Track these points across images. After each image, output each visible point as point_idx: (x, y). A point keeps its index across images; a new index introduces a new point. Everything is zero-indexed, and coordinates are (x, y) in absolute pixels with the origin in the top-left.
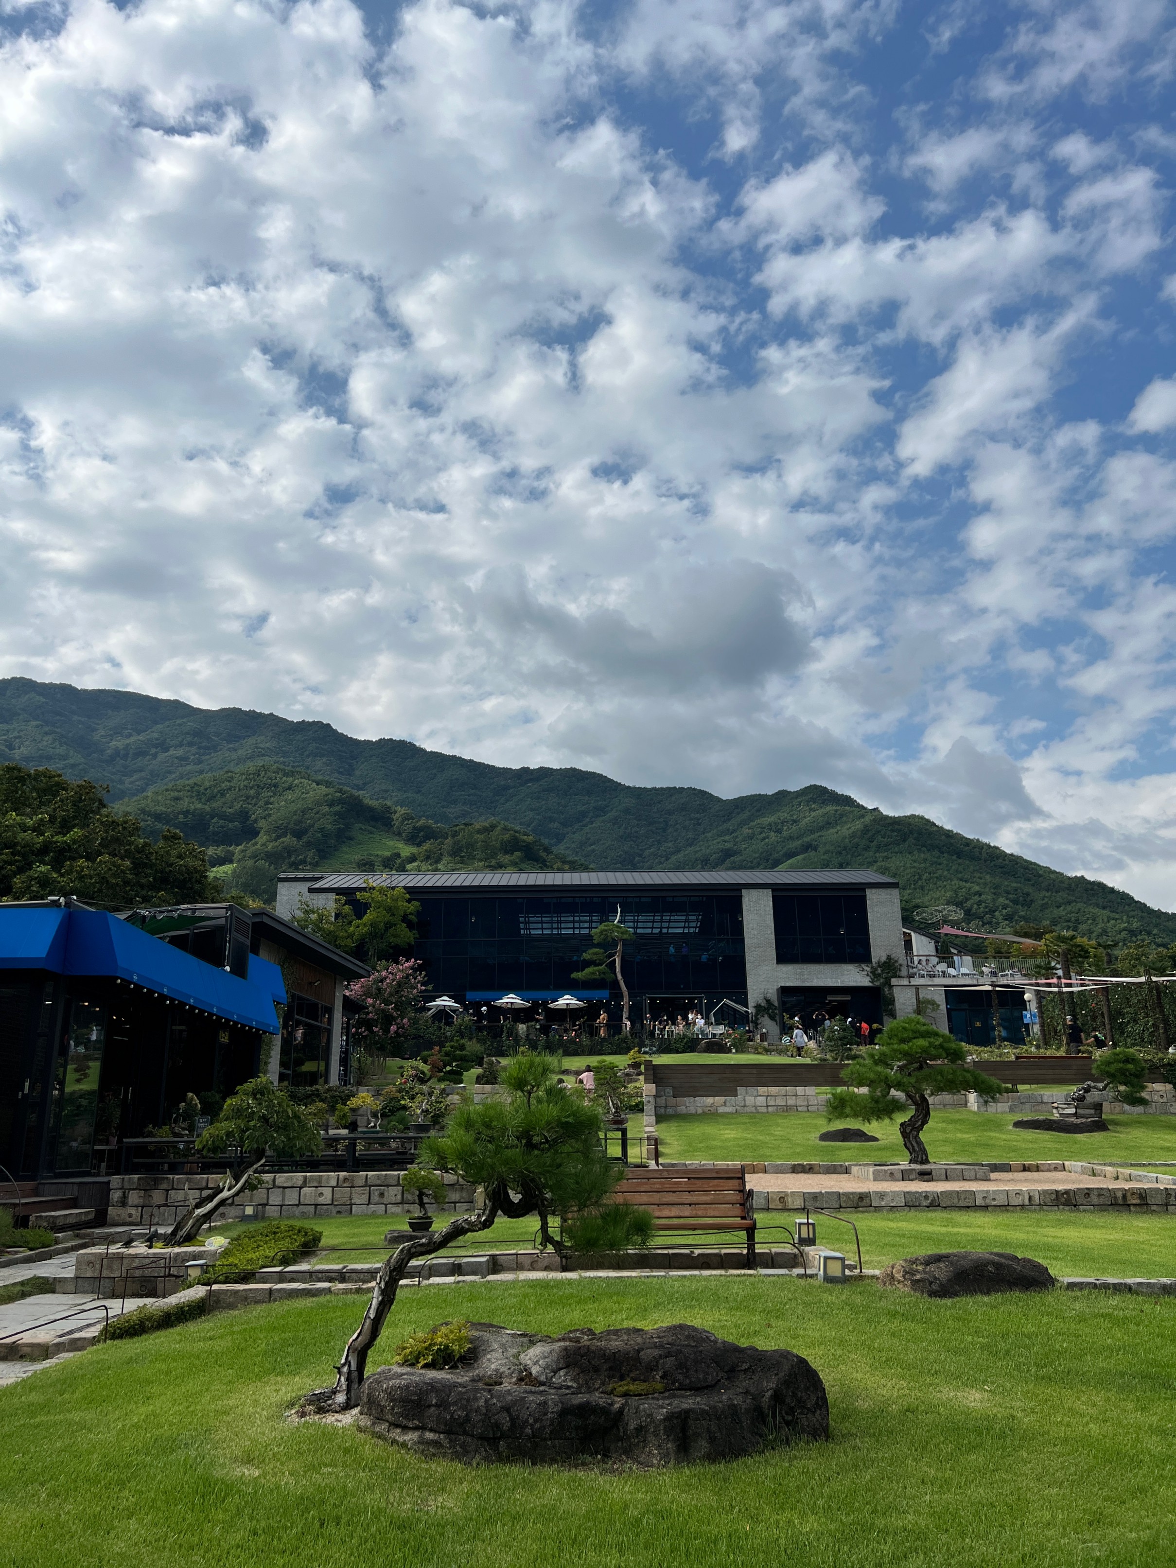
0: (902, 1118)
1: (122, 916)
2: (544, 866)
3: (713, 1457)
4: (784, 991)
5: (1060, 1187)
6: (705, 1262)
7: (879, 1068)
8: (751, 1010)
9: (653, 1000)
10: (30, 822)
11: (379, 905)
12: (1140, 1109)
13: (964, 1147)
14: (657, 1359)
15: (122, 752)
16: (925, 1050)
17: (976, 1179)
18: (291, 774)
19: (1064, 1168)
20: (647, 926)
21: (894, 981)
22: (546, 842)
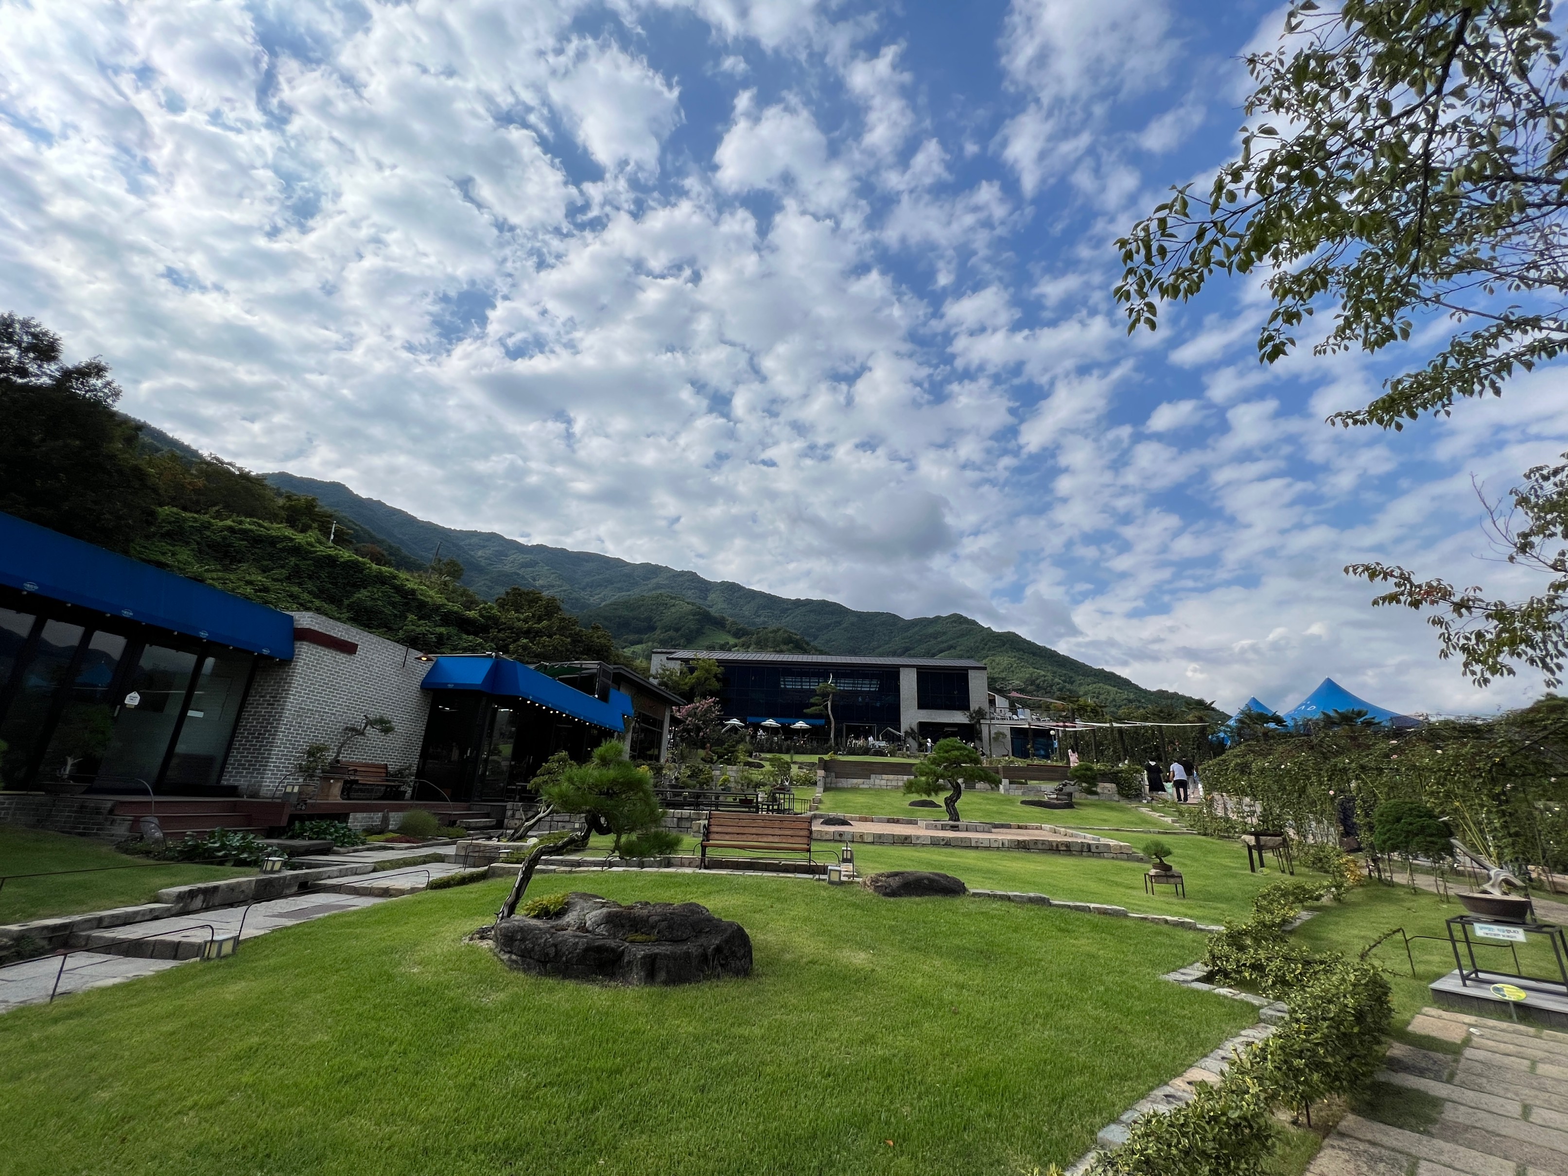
0: (948, 794)
1: (532, 667)
2: (805, 652)
3: (666, 983)
4: (921, 725)
5: (1021, 838)
6: (787, 869)
7: (933, 766)
8: (902, 734)
9: (849, 726)
10: (522, 617)
11: (703, 668)
12: (1096, 797)
13: (988, 813)
14: (656, 922)
15: (590, 585)
16: (957, 758)
17: (983, 831)
18: (674, 598)
19: (1041, 828)
20: (846, 686)
21: (982, 721)
22: (807, 639)
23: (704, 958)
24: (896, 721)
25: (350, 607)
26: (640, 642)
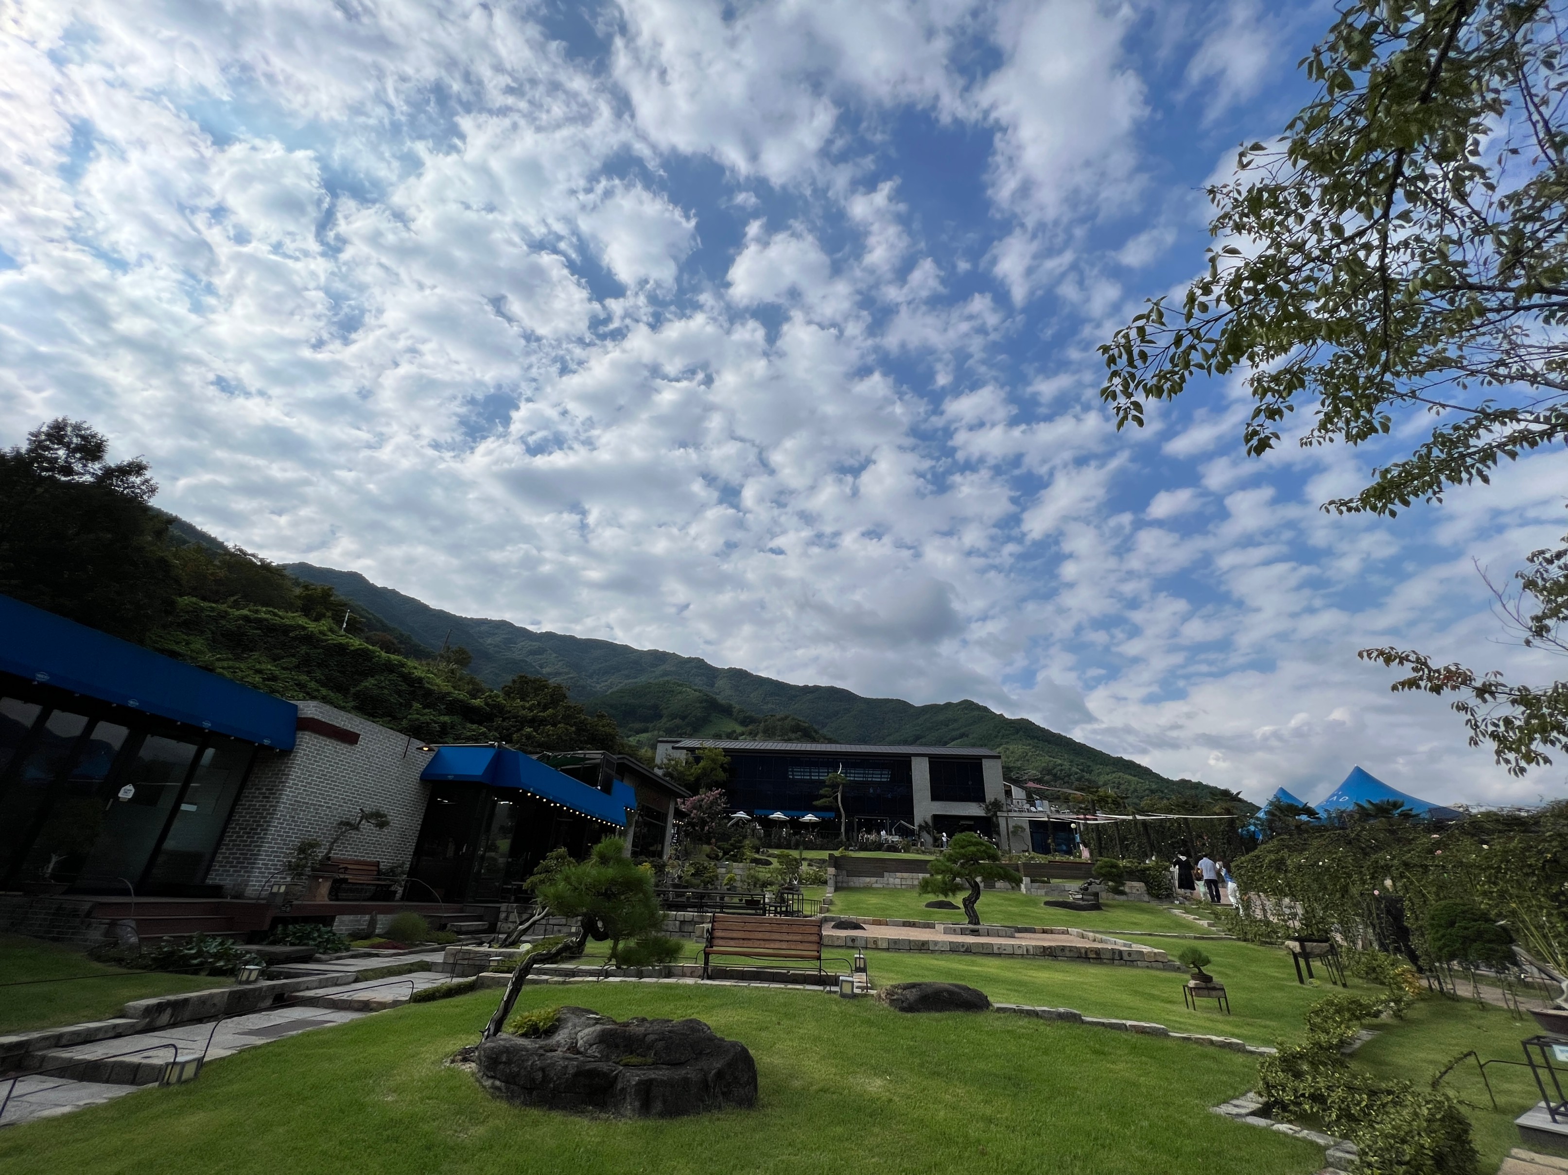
0: (966, 894)
2: (814, 740)
3: (662, 1115)
4: (935, 817)
5: (1046, 944)
7: (948, 864)
8: (916, 828)
9: (860, 819)
10: (527, 705)
11: (708, 758)
12: (1123, 898)
13: (1010, 916)
14: (654, 1042)
16: (974, 854)
17: (1006, 936)
19: (1068, 933)
20: (856, 776)
21: (999, 814)
22: (816, 727)
23: (705, 1085)
24: (909, 815)
25: (356, 696)
26: (645, 731)
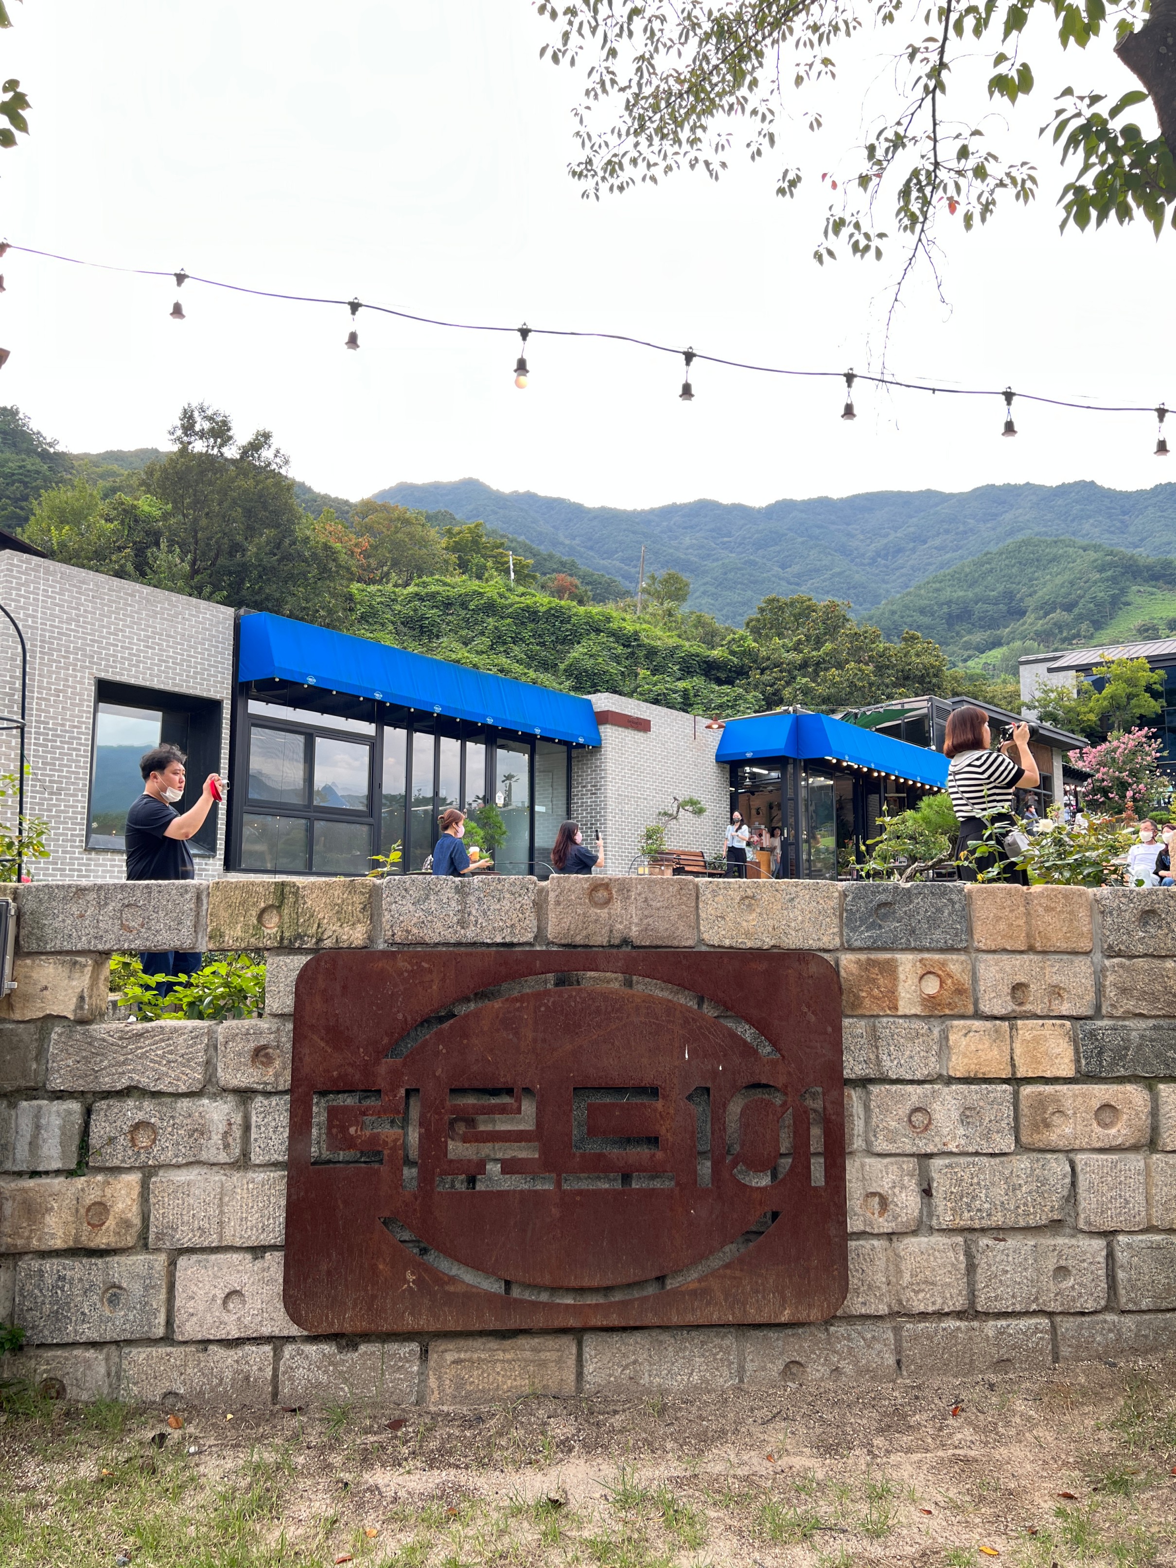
1: (838, 716)
10: (791, 643)
15: (883, 553)
18: (1055, 543)
